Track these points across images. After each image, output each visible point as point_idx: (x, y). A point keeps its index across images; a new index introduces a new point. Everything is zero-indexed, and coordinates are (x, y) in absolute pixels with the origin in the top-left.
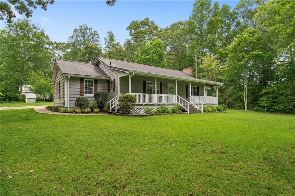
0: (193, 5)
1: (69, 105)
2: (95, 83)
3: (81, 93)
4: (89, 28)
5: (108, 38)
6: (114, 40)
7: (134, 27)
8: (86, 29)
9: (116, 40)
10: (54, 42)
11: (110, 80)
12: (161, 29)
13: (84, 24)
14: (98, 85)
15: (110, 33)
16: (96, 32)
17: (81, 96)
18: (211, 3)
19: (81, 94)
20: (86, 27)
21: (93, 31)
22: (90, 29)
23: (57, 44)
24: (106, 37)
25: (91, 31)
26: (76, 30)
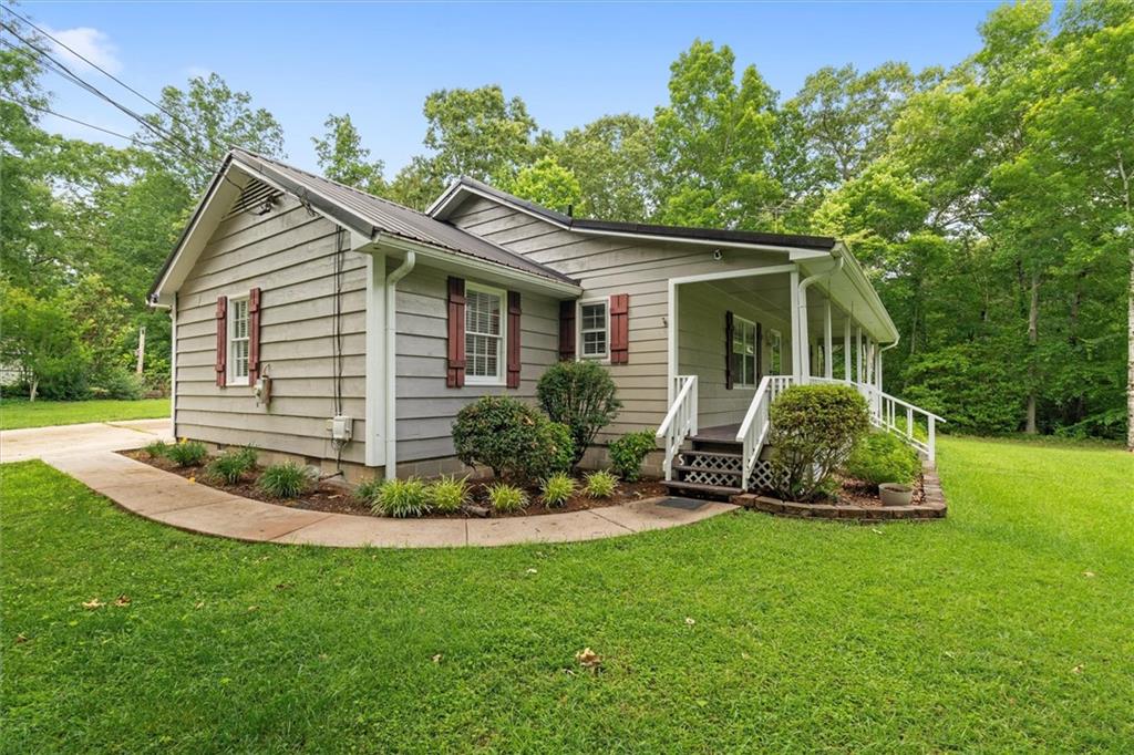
0: (672, 68)
1: (392, 446)
2: (509, 313)
3: (449, 367)
4: (239, 96)
5: (333, 143)
6: (362, 151)
7: (450, 110)
8: (223, 95)
9: (368, 152)
10: (51, 133)
11: (579, 297)
12: (546, 136)
13: (213, 74)
14: (525, 323)
15: (343, 124)
16: (268, 115)
17: (449, 386)
18: (735, 67)
19: (453, 373)
20: (220, 87)
21: (253, 108)
22: (244, 99)
23: (66, 146)
24: (322, 139)
25: (245, 106)
26: (172, 95)
